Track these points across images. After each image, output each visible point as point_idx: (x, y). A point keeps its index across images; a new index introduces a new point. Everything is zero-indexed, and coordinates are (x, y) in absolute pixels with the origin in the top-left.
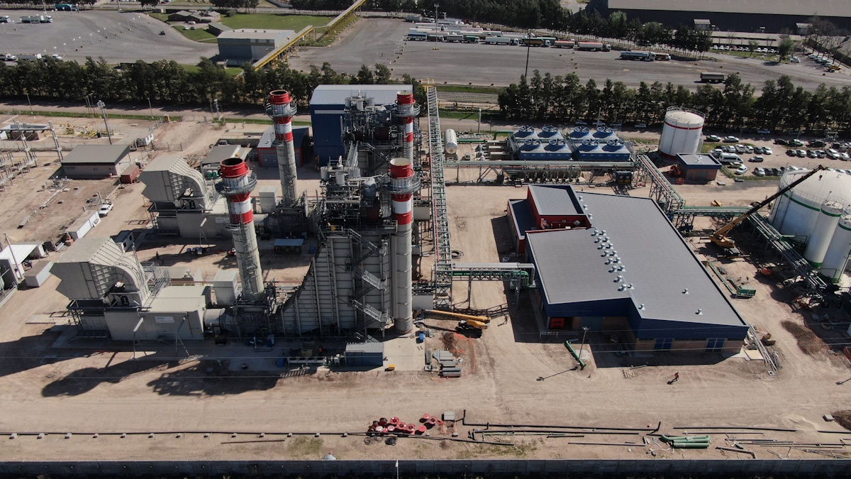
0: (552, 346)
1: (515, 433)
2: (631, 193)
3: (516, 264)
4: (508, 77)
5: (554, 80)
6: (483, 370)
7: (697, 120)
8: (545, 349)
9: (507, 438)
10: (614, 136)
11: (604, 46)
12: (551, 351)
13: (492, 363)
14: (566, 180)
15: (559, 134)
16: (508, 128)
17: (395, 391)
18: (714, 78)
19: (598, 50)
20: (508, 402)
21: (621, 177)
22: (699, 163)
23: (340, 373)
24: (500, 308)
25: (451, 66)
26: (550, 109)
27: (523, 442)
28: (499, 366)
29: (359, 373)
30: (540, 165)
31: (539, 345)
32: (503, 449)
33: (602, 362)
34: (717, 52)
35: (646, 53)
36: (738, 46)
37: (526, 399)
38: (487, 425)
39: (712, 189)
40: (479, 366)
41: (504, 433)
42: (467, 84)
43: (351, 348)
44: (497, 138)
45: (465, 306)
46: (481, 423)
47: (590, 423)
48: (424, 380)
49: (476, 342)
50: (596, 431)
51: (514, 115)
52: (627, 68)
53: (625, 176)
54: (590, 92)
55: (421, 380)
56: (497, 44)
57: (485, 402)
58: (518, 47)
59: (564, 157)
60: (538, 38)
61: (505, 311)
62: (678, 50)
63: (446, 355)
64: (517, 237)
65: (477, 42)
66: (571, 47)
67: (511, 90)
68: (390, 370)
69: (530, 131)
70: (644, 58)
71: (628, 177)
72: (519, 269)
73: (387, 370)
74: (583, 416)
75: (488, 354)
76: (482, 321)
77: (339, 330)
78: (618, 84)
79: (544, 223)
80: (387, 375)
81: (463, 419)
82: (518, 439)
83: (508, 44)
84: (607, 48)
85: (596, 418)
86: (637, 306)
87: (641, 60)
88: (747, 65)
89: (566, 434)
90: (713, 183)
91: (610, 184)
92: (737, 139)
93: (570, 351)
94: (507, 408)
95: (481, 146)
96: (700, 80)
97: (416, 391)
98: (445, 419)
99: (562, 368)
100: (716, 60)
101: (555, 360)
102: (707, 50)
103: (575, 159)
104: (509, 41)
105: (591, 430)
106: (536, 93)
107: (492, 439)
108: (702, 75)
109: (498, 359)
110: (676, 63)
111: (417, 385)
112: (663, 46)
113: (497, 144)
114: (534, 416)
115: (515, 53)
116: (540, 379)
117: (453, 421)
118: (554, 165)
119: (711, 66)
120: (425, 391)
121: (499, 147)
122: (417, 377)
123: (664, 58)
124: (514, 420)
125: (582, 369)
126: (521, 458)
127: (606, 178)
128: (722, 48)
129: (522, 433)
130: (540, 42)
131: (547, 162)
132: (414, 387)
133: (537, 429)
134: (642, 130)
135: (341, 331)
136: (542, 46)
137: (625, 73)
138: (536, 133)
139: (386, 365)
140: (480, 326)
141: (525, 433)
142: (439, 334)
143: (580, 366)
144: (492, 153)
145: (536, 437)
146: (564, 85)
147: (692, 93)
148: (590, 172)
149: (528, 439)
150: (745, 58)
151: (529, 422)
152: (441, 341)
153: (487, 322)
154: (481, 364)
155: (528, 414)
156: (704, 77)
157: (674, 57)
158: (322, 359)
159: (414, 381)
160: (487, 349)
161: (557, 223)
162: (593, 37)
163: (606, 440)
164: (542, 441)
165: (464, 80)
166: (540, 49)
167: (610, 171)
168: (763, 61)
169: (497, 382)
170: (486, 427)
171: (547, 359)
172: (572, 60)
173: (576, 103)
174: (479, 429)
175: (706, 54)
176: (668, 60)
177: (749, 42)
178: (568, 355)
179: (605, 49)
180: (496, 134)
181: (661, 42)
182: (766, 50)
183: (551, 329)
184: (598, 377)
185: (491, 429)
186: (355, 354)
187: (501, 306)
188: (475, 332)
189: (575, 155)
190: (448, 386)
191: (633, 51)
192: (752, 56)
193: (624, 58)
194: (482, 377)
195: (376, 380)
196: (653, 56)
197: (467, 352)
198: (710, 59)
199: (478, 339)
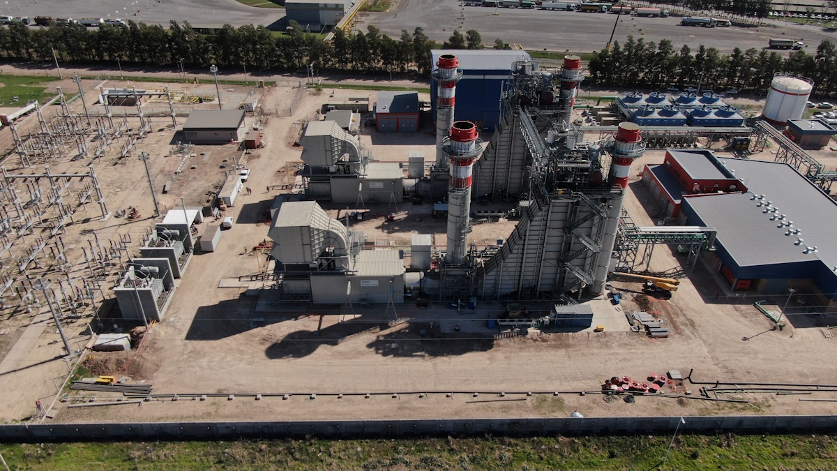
0: (743, 307)
1: (744, 391)
2: (750, 157)
3: (697, 227)
5: (647, 46)
6: (687, 331)
7: (806, 86)
8: (737, 310)
9: (739, 396)
10: (720, 103)
11: (662, 13)
12: (743, 312)
13: (692, 324)
14: (685, 145)
15: (667, 100)
17: (612, 351)
18: (782, 44)
19: (655, 16)
20: (724, 361)
21: (739, 143)
22: (813, 129)
23: (552, 334)
24: (675, 271)
25: (518, 31)
26: (641, 75)
27: (755, 399)
28: (700, 326)
29: (570, 334)
31: (729, 307)
32: (740, 406)
33: (798, 323)
34: (774, 18)
35: (707, 19)
36: (792, 12)
37: (740, 358)
38: (717, 383)
39: (827, 154)
40: (681, 327)
41: (734, 391)
42: (542, 50)
43: (560, 309)
44: (601, 103)
45: (642, 268)
46: (707, 382)
47: (810, 381)
48: (635, 341)
49: (668, 304)
50: (820, 388)
51: (604, 81)
52: (693, 35)
53: (742, 141)
54: (685, 60)
55: (632, 341)
56: (553, 9)
57: (703, 362)
58: (574, 13)
59: (679, 123)
60: (594, 4)
61: (682, 274)
62: (735, 16)
63: (645, 317)
64: (669, 201)
65: (533, 8)
66: (627, 13)
67: (603, 55)
68: (599, 331)
69: (637, 96)
70: (704, 24)
71: (745, 143)
72: (702, 232)
73: (596, 331)
74: (802, 375)
75: (684, 315)
76: (671, 283)
77: (538, 293)
78: (712, 50)
79: (696, 186)
80: (598, 336)
81: (689, 378)
82: (749, 396)
83: (564, 9)
84: (665, 14)
85: (815, 376)
86: (832, 269)
87: (702, 26)
88: (806, 31)
89: (794, 392)
90: (827, 148)
91: (727, 150)
92: (832, 105)
93: (764, 313)
94: (725, 367)
95: (587, 111)
96: (768, 46)
97: (631, 351)
99: (761, 329)
100: (775, 27)
101: (751, 321)
102: (766, 16)
103: (689, 125)
104: (566, 7)
105: (815, 388)
106: (628, 60)
107: (724, 397)
108: (771, 42)
109: (697, 320)
110: (737, 29)
111: (630, 345)
112: (720, 12)
113: (603, 110)
114: (755, 375)
115: (574, 19)
116: (745, 339)
117: (681, 380)
119: (772, 32)
120: (641, 351)
121: (608, 113)
122: (627, 338)
123: (724, 24)
124: (737, 379)
125: (781, 330)
126: (760, 415)
127: (722, 144)
128: (776, 14)
129: (751, 391)
130: (596, 8)
132: (628, 347)
133: (763, 387)
134: (735, 96)
135: (540, 293)
136: (599, 12)
137: (692, 39)
138: (643, 100)
139: (594, 325)
140: (671, 289)
141: (754, 391)
142: (629, 296)
143: (777, 327)
144: (604, 119)
145: (767, 395)
146: (657, 51)
147: (785, 59)
148: (705, 138)
149: (760, 396)
150: (802, 24)
151: (753, 380)
152: (634, 303)
153: (676, 284)
154: (682, 325)
155: (748, 373)
156: (773, 44)
157: (734, 24)
159: (625, 342)
160: (682, 311)
161: (709, 188)
162: (647, 3)
163: (833, 397)
164: (773, 398)
165: (537, 46)
166: (597, 15)
167: (726, 136)
168: (821, 28)
169: (705, 342)
170: (715, 385)
171: (742, 319)
172: (635, 26)
174: (709, 387)
175: (764, 21)
176: (728, 26)
177: (807, 9)
178: (762, 317)
179: (663, 15)
180: (599, 100)
181: (717, 8)
183: (736, 290)
184: (799, 336)
185: (720, 387)
186: (566, 315)
187: (675, 268)
188: (666, 294)
189: (690, 121)
190: (658, 347)
191: (693, 17)
192: (809, 23)
193: (684, 24)
194: (689, 338)
195: (588, 340)
196: (715, 22)
197: (663, 313)
198: (769, 25)
199: (668, 301)
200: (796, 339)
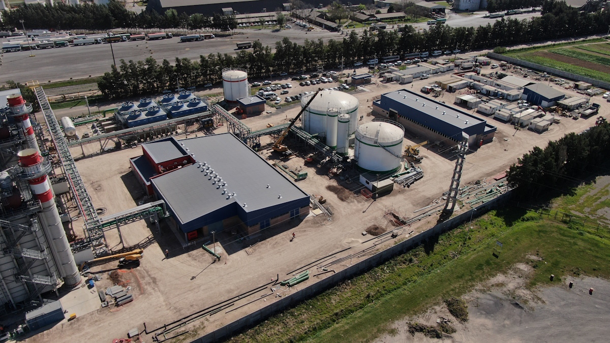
0: (194, 252)
1: (187, 323)
2: (215, 132)
3: (150, 203)
4: (102, 68)
5: (138, 65)
6: (149, 289)
7: (243, 74)
8: (190, 256)
9: (183, 329)
10: (192, 96)
11: (167, 35)
12: (194, 256)
13: (154, 281)
14: (169, 134)
15: (154, 103)
16: (113, 106)
17: (83, 333)
18: (245, 45)
19: (163, 38)
20: (175, 303)
21: (206, 123)
22: (252, 102)
23: (27, 340)
24: (148, 239)
25: (50, 67)
26: (141, 86)
27: (194, 326)
28: (160, 281)
29: (45, 332)
30: (146, 127)
31: (185, 255)
32: (181, 337)
33: (230, 250)
34: (243, 28)
35: (197, 35)
36: (254, 23)
37: (187, 296)
38: (165, 326)
39: (264, 117)
40: (145, 287)
41: (179, 326)
42: (69, 79)
43: (30, 316)
44: (106, 115)
45: (120, 247)
46: (159, 327)
47: (235, 294)
48: (104, 315)
49: (137, 270)
50: (241, 297)
51: (114, 95)
52: (188, 48)
53: (208, 121)
54: (167, 68)
55: (101, 316)
56: (84, 44)
57: (158, 311)
58: (102, 45)
59: (162, 118)
60: (116, 36)
61: (152, 240)
62: (217, 30)
63: (116, 289)
64: (144, 184)
65: (67, 45)
66: (143, 38)
67: (106, 77)
68: (73, 319)
69: (131, 105)
70: (197, 39)
71: (210, 122)
72: (153, 206)
73: (69, 320)
74: (229, 291)
75: (149, 275)
76: (136, 253)
77: (14, 305)
78: (185, 59)
79: (161, 169)
80: (71, 324)
81: (145, 330)
82: (190, 326)
83: (93, 43)
84: (170, 35)
85: (238, 289)
86: (242, 206)
87: (196, 41)
88: (262, 34)
89: (222, 308)
90: (264, 113)
91: (199, 130)
92: (270, 82)
93: (207, 251)
94: (175, 308)
95: (95, 124)
96: (237, 48)
97: (100, 325)
98: (131, 336)
99: (205, 265)
100: (243, 34)
101: (199, 261)
102: (236, 28)
103: (171, 118)
104: (94, 41)
105: (237, 298)
106: (126, 76)
107: (171, 335)
108: (237, 45)
109: (158, 276)
110: (219, 39)
111: (100, 321)
112: (207, 29)
113: (107, 120)
114: (197, 305)
115: (101, 49)
116: (193, 278)
117: (138, 335)
118: (156, 125)
119: (241, 38)
120: (108, 322)
121: (110, 122)
122: (97, 315)
123: (210, 37)
124: (183, 314)
125: (219, 260)
126: (196, 338)
127: (196, 126)
128: (244, 25)
129: (192, 321)
130: (118, 39)
131: (150, 125)
132: (97, 323)
133: (202, 313)
134: (210, 88)
135: (16, 306)
136: (121, 41)
137: (187, 51)
138: (135, 106)
139: (67, 316)
140: (137, 258)
141: (194, 319)
142: (106, 275)
143: (217, 259)
144: (106, 128)
145: (202, 319)
146: (146, 67)
147: (234, 57)
148: (183, 125)
149: (197, 323)
150: (260, 29)
151: (194, 311)
152: (109, 281)
153: (141, 253)
154: (146, 285)
155: (191, 306)
156: (239, 46)
157: (217, 36)
158: (5, 335)
159: (96, 319)
160: (147, 272)
161: (171, 166)
162: (158, 30)
163: (249, 300)
164: (207, 320)
165: (65, 77)
166: (120, 44)
167: (197, 120)
168: (271, 30)
169: (162, 293)
170: (164, 328)
171: (193, 262)
172: (147, 48)
173: (159, 77)
174: (159, 331)
175: (235, 30)
176: (213, 38)
177: (260, 19)
178: (207, 255)
179: (168, 37)
180: (104, 113)
181: (205, 27)
182: (270, 23)
183: (189, 240)
184: (231, 261)
185: (168, 328)
186: (36, 318)
187: (148, 237)
188: (133, 264)
189: (170, 115)
190: (125, 311)
191: (188, 36)
192: (264, 28)
193: (183, 41)
194: (150, 294)
195: (62, 331)
196: (203, 36)
197: (133, 280)
198: (239, 33)
199: (138, 268)
200: (229, 264)
